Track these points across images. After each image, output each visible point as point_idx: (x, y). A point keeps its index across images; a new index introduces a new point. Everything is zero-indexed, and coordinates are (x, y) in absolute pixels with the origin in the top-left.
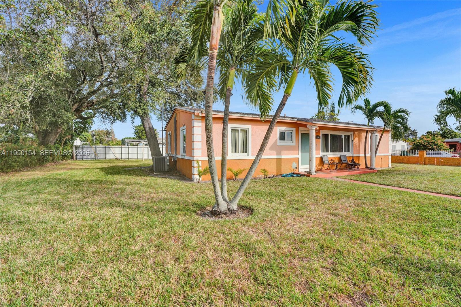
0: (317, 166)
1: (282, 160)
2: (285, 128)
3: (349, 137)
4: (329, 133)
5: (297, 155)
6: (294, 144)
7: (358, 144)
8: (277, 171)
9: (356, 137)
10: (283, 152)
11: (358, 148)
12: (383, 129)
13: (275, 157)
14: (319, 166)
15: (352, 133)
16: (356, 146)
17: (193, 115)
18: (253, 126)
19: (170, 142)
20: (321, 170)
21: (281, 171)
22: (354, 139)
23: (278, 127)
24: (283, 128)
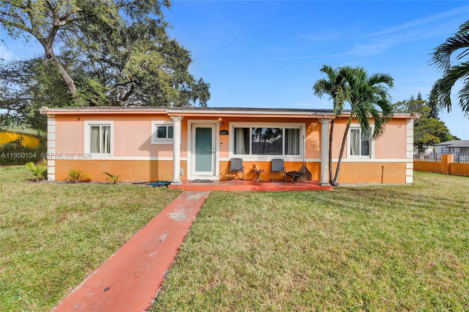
0: (223, 174)
1: (159, 163)
2: (164, 121)
3: (298, 130)
4: (250, 126)
5: (185, 157)
7: (318, 142)
8: (151, 176)
9: (312, 130)
10: (160, 153)
11: (318, 149)
12: (349, 116)
13: (148, 158)
14: (226, 173)
15: (304, 125)
16: (314, 146)
18: (117, 122)
20: (229, 179)
21: (157, 176)
22: (307, 135)
23: (152, 122)
24: (161, 122)
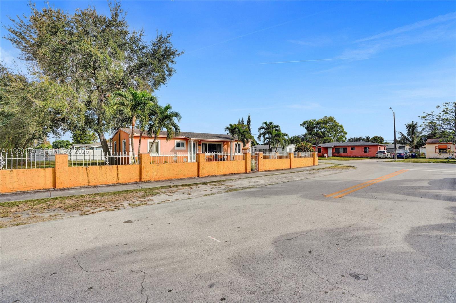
1: (178, 157)
2: (180, 140)
3: (221, 144)
4: (208, 143)
6: (185, 149)
7: (227, 149)
10: (178, 153)
11: (227, 151)
13: (174, 155)
15: (223, 143)
16: (225, 150)
17: (129, 135)
18: (162, 140)
19: (116, 148)
22: (224, 146)
23: (175, 141)
24: (178, 141)
